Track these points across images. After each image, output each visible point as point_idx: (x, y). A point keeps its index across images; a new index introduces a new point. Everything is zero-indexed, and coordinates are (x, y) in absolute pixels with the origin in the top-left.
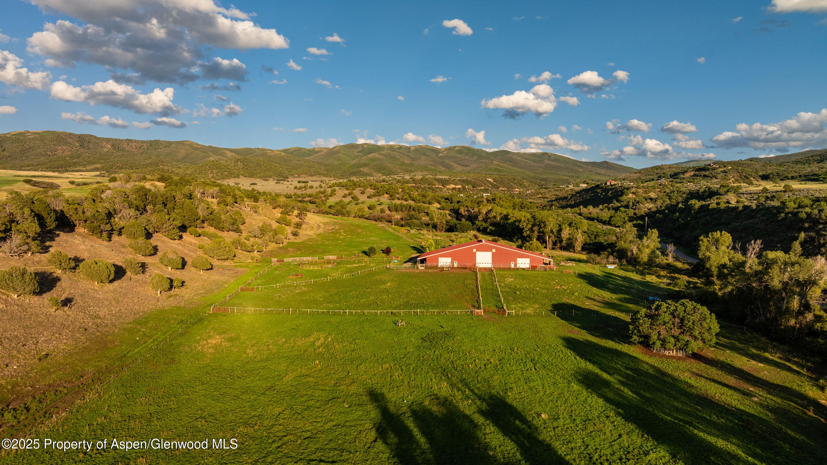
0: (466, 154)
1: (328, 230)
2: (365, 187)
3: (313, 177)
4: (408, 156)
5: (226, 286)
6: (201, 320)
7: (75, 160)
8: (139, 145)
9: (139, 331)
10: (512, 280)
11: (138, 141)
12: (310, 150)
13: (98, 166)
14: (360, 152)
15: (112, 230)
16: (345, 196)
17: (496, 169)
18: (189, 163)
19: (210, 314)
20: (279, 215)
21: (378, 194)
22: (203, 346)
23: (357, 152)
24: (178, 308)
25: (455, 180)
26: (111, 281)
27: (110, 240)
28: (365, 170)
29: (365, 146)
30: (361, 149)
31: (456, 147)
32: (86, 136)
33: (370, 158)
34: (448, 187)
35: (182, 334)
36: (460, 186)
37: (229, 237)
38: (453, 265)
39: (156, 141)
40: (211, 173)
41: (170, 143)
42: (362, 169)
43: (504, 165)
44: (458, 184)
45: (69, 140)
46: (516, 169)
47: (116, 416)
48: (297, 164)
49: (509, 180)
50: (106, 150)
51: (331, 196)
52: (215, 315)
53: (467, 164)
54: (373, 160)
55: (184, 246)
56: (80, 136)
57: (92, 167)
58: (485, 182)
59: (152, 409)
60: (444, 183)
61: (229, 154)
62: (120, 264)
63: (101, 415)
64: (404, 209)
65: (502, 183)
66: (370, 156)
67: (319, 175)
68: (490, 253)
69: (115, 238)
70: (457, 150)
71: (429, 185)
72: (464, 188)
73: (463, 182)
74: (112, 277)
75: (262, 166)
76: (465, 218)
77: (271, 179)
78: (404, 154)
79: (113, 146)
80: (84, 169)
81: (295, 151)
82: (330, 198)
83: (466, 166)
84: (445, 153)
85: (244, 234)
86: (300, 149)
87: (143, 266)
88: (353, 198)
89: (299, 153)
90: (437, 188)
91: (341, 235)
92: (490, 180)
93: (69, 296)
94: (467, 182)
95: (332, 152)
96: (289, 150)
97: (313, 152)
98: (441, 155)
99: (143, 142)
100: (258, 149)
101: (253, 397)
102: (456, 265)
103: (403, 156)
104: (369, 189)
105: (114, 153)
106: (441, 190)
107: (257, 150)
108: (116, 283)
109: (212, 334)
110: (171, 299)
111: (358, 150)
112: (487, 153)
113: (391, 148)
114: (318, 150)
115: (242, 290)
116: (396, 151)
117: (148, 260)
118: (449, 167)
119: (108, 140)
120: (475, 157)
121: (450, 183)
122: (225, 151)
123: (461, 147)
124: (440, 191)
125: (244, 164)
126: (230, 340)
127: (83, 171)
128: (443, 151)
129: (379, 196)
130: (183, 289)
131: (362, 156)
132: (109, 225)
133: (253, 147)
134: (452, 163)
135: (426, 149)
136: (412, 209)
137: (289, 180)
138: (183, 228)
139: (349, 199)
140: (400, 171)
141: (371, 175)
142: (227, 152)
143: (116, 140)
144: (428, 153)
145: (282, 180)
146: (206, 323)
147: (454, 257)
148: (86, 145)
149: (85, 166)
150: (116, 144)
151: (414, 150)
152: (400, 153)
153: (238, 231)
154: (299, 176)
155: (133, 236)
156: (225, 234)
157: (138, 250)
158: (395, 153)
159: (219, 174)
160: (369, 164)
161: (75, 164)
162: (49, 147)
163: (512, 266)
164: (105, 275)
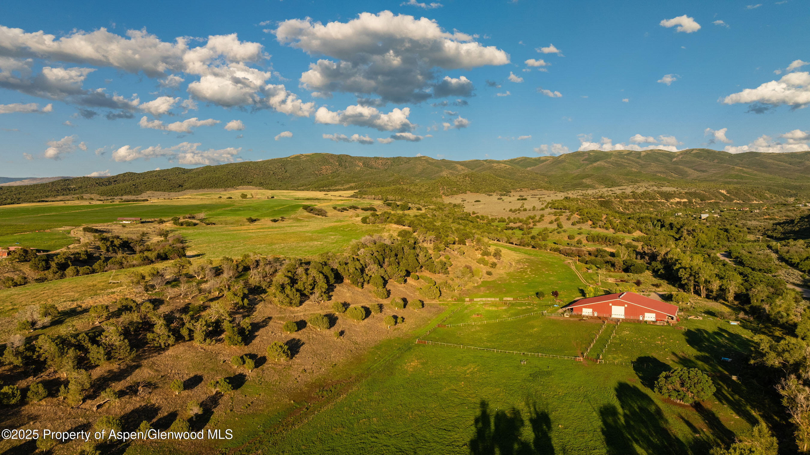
0: (705, 158)
1: (518, 269)
2: (572, 212)
3: (534, 191)
4: (637, 163)
5: (429, 322)
6: (410, 348)
7: (335, 180)
8: (384, 162)
9: (377, 353)
10: (628, 333)
11: (384, 158)
12: (536, 160)
13: (353, 185)
14: (586, 160)
15: (364, 281)
16: (551, 223)
17: (737, 175)
18: (425, 177)
19: (416, 344)
20: (480, 255)
21: (582, 221)
22: (408, 366)
23: (583, 161)
24: (399, 339)
25: (680, 193)
26: (363, 320)
27: (363, 288)
28: (587, 181)
29: (591, 154)
30: (587, 157)
31: (693, 150)
32: (344, 156)
33: (595, 167)
34: (671, 200)
35: (399, 357)
36: (686, 200)
37: (439, 278)
38: (594, 314)
39: (399, 158)
40: (442, 190)
41: (409, 159)
42: (584, 180)
43: (748, 170)
44: (684, 198)
45: (331, 161)
46: (763, 174)
47: (365, 399)
48: (521, 177)
49: (747, 191)
50: (358, 168)
51: (539, 222)
52: (418, 345)
53: (704, 169)
54: (598, 169)
55: (407, 289)
56: (339, 156)
57: (348, 186)
58: (717, 194)
59: (380, 398)
60: (668, 196)
61: (460, 167)
62: (368, 306)
63: (359, 398)
64: (600, 240)
65: (737, 194)
66: (595, 164)
67: (541, 188)
68: (623, 307)
69: (366, 285)
70: (694, 154)
71: (650, 199)
72: (690, 202)
73: (690, 195)
74: (364, 317)
75: (488, 181)
76: (648, 256)
77: (495, 194)
78: (633, 161)
79: (364, 163)
80: (342, 188)
81: (521, 161)
82: (537, 224)
83: (703, 171)
84: (680, 157)
85: (451, 276)
86: (526, 159)
87: (381, 307)
88: (558, 226)
89: (525, 162)
90: (659, 202)
91: (527, 274)
92: (722, 191)
93: (343, 330)
94: (695, 195)
95: (557, 161)
96: (515, 160)
97: (538, 161)
98: (675, 159)
99: (388, 159)
100: (486, 161)
101: (426, 398)
102: (596, 315)
103: (631, 162)
104: (575, 215)
105: (364, 171)
106: (663, 204)
107: (485, 163)
108: (366, 320)
109: (414, 359)
110: (395, 331)
111: (583, 158)
112: (730, 155)
113: (620, 154)
114: (544, 159)
115: (439, 326)
116: (624, 158)
117: (384, 302)
118: (682, 174)
119: (360, 159)
120: (716, 161)
121: (675, 197)
122: (456, 165)
123: (699, 150)
124: (662, 206)
125: (471, 179)
126: (423, 364)
127: (341, 190)
128: (678, 155)
129: (583, 223)
130: (403, 324)
131: (588, 165)
132: (362, 279)
133: (481, 159)
134: (686, 169)
135: (658, 153)
136: (607, 240)
137: (511, 194)
138: (408, 273)
139: (554, 226)
140: (624, 182)
141: (593, 188)
142: (458, 166)
143: (366, 158)
144: (661, 159)
145: (504, 195)
146: (412, 351)
147: (594, 309)
148: (343, 164)
149: (342, 185)
150: (366, 161)
151: (644, 156)
152: (629, 159)
153: (446, 272)
154: (521, 190)
155: (376, 284)
156: (437, 276)
157: (378, 294)
158: (623, 160)
159: (449, 190)
160: (592, 175)
161: (335, 183)
162: (316, 167)
163: (641, 318)
164: (360, 316)
